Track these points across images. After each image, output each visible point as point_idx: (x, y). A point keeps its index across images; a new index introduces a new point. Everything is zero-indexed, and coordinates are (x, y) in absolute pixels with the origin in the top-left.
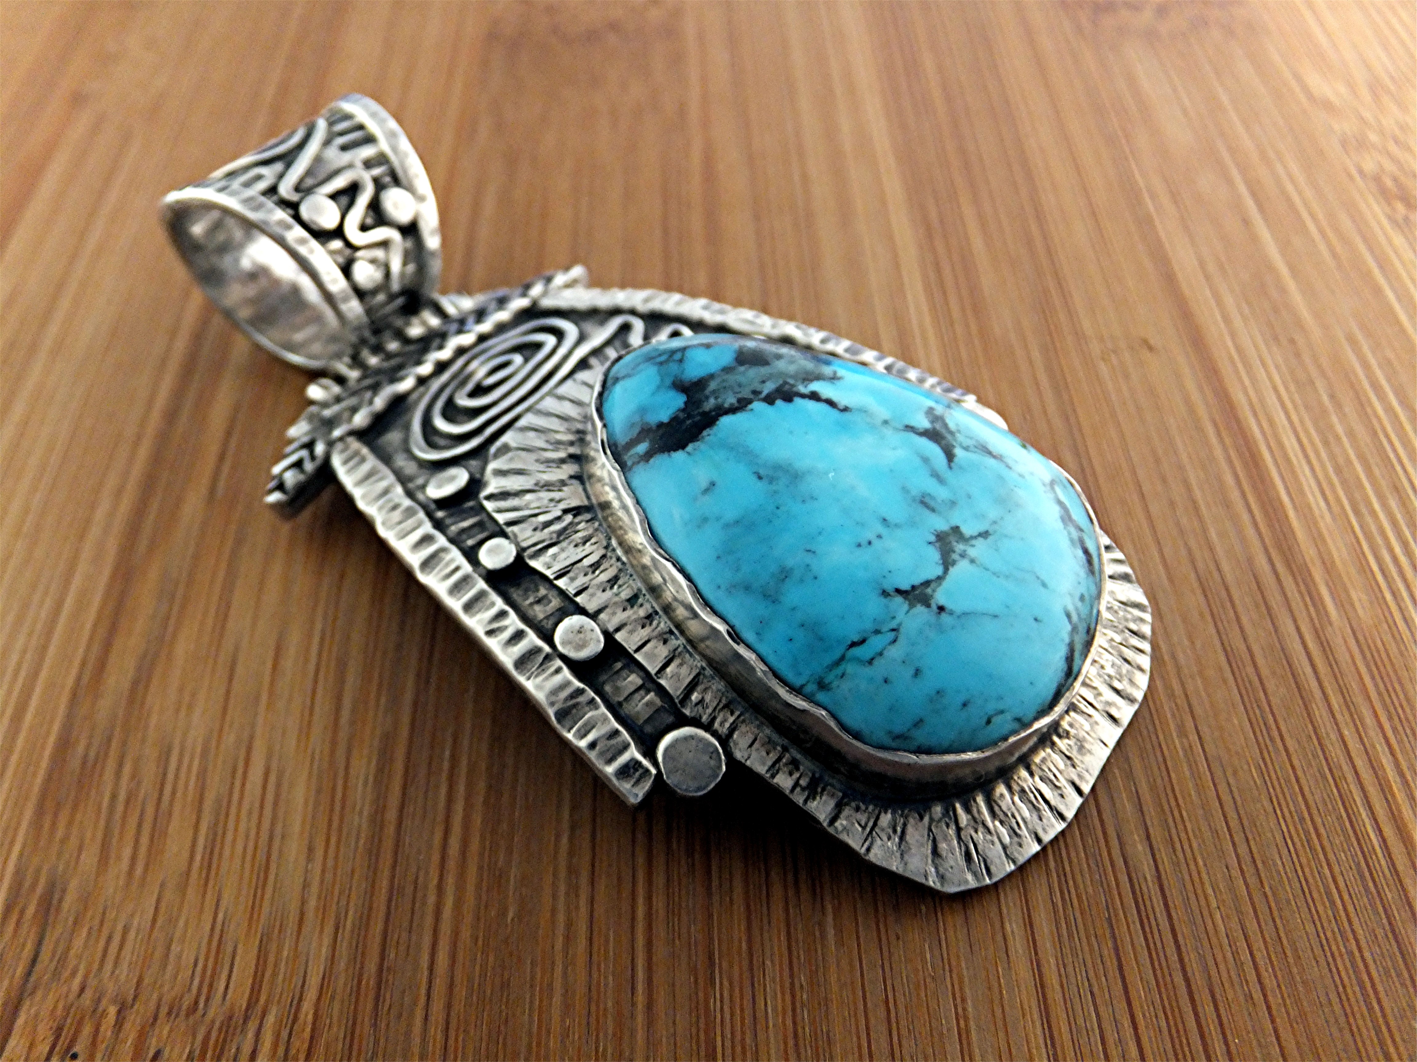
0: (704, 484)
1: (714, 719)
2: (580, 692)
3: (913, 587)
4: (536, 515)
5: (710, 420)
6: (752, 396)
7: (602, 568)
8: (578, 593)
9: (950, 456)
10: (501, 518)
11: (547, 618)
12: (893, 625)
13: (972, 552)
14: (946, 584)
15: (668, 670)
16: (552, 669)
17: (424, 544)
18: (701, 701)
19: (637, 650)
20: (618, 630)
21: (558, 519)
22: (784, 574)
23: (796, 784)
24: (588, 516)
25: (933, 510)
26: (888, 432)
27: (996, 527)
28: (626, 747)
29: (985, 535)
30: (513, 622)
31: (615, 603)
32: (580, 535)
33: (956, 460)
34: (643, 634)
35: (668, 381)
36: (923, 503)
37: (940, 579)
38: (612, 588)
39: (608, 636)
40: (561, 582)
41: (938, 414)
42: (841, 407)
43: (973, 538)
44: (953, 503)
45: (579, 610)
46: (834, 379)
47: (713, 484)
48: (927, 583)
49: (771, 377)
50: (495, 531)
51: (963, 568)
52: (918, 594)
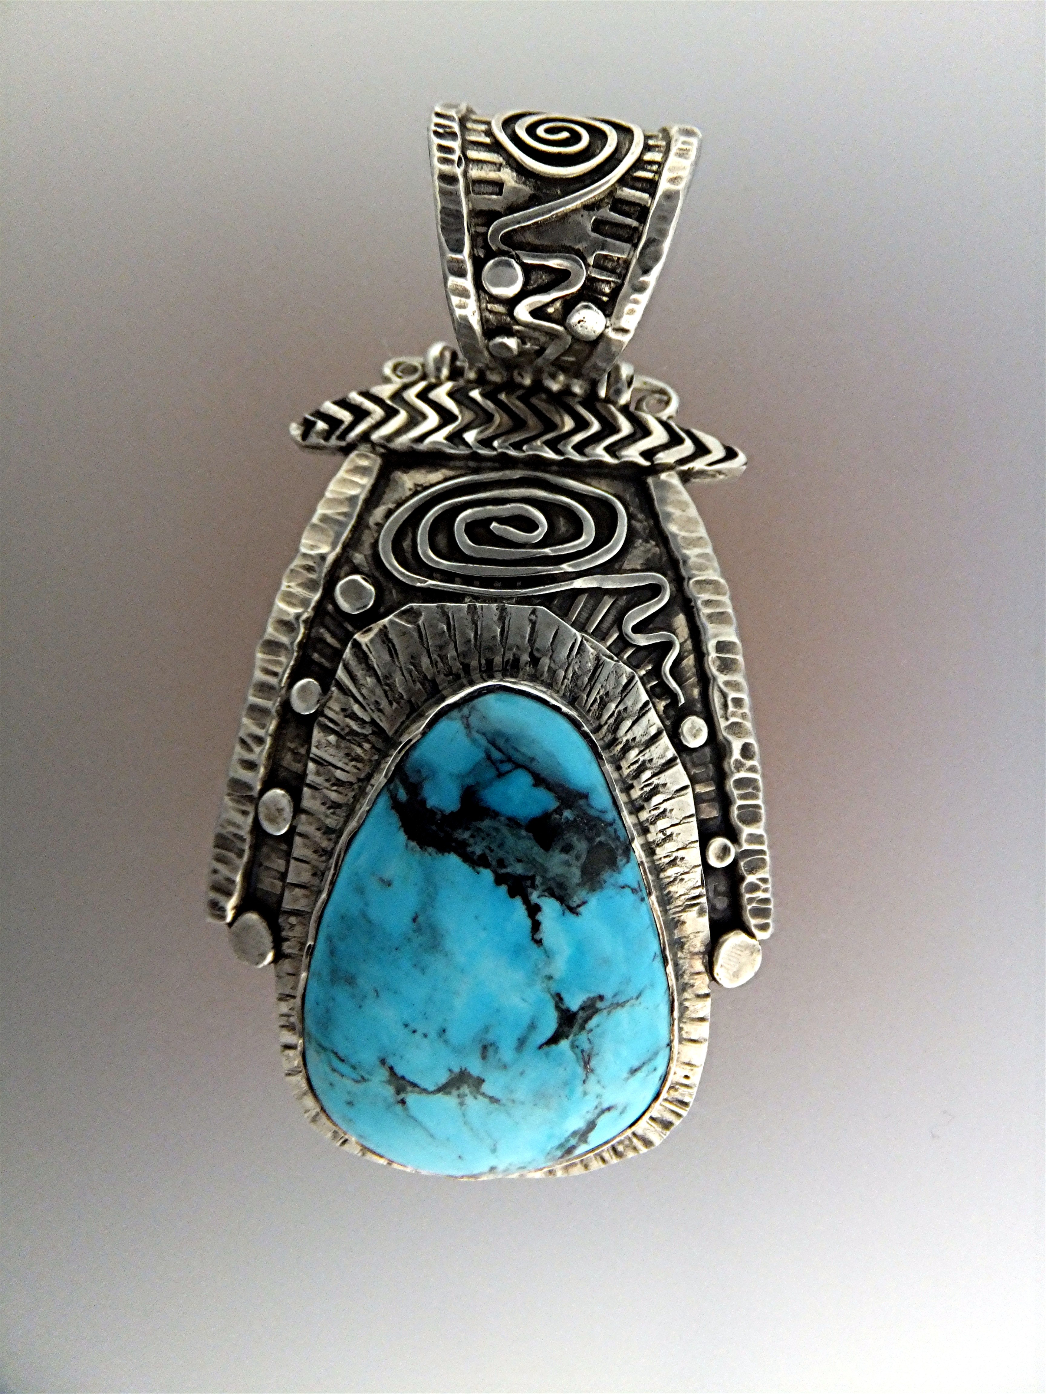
0: (387, 875)
1: (285, 940)
2: (242, 839)
3: (403, 1078)
4: (357, 701)
5: (445, 845)
6: (494, 863)
7: (341, 789)
8: (309, 786)
9: (554, 1040)
10: (341, 673)
11: (286, 769)
12: (366, 1076)
13: (469, 1100)
14: (424, 1097)
15: (297, 890)
16: (244, 808)
17: (285, 628)
18: (292, 926)
19: (297, 859)
20: (301, 835)
21: (362, 722)
22: (351, 981)
24: (380, 745)
25: (484, 1057)
26: (539, 986)
27: (510, 1104)
28: (230, 894)
29: (493, 1100)
30: (260, 754)
31: (319, 820)
32: (359, 751)
33: (553, 1047)
34: (310, 855)
35: (470, 781)
36: (485, 1048)
37: (425, 1091)
38: (329, 808)
39: (292, 831)
40: (311, 765)
41: (599, 1005)
42: (537, 937)
43: (483, 1094)
44: (505, 1067)
45: (296, 797)
46: (574, 911)
47: (389, 884)
48: (414, 1085)
49: (532, 862)
50: (325, 678)
51: (449, 1101)
52: (401, 1083)
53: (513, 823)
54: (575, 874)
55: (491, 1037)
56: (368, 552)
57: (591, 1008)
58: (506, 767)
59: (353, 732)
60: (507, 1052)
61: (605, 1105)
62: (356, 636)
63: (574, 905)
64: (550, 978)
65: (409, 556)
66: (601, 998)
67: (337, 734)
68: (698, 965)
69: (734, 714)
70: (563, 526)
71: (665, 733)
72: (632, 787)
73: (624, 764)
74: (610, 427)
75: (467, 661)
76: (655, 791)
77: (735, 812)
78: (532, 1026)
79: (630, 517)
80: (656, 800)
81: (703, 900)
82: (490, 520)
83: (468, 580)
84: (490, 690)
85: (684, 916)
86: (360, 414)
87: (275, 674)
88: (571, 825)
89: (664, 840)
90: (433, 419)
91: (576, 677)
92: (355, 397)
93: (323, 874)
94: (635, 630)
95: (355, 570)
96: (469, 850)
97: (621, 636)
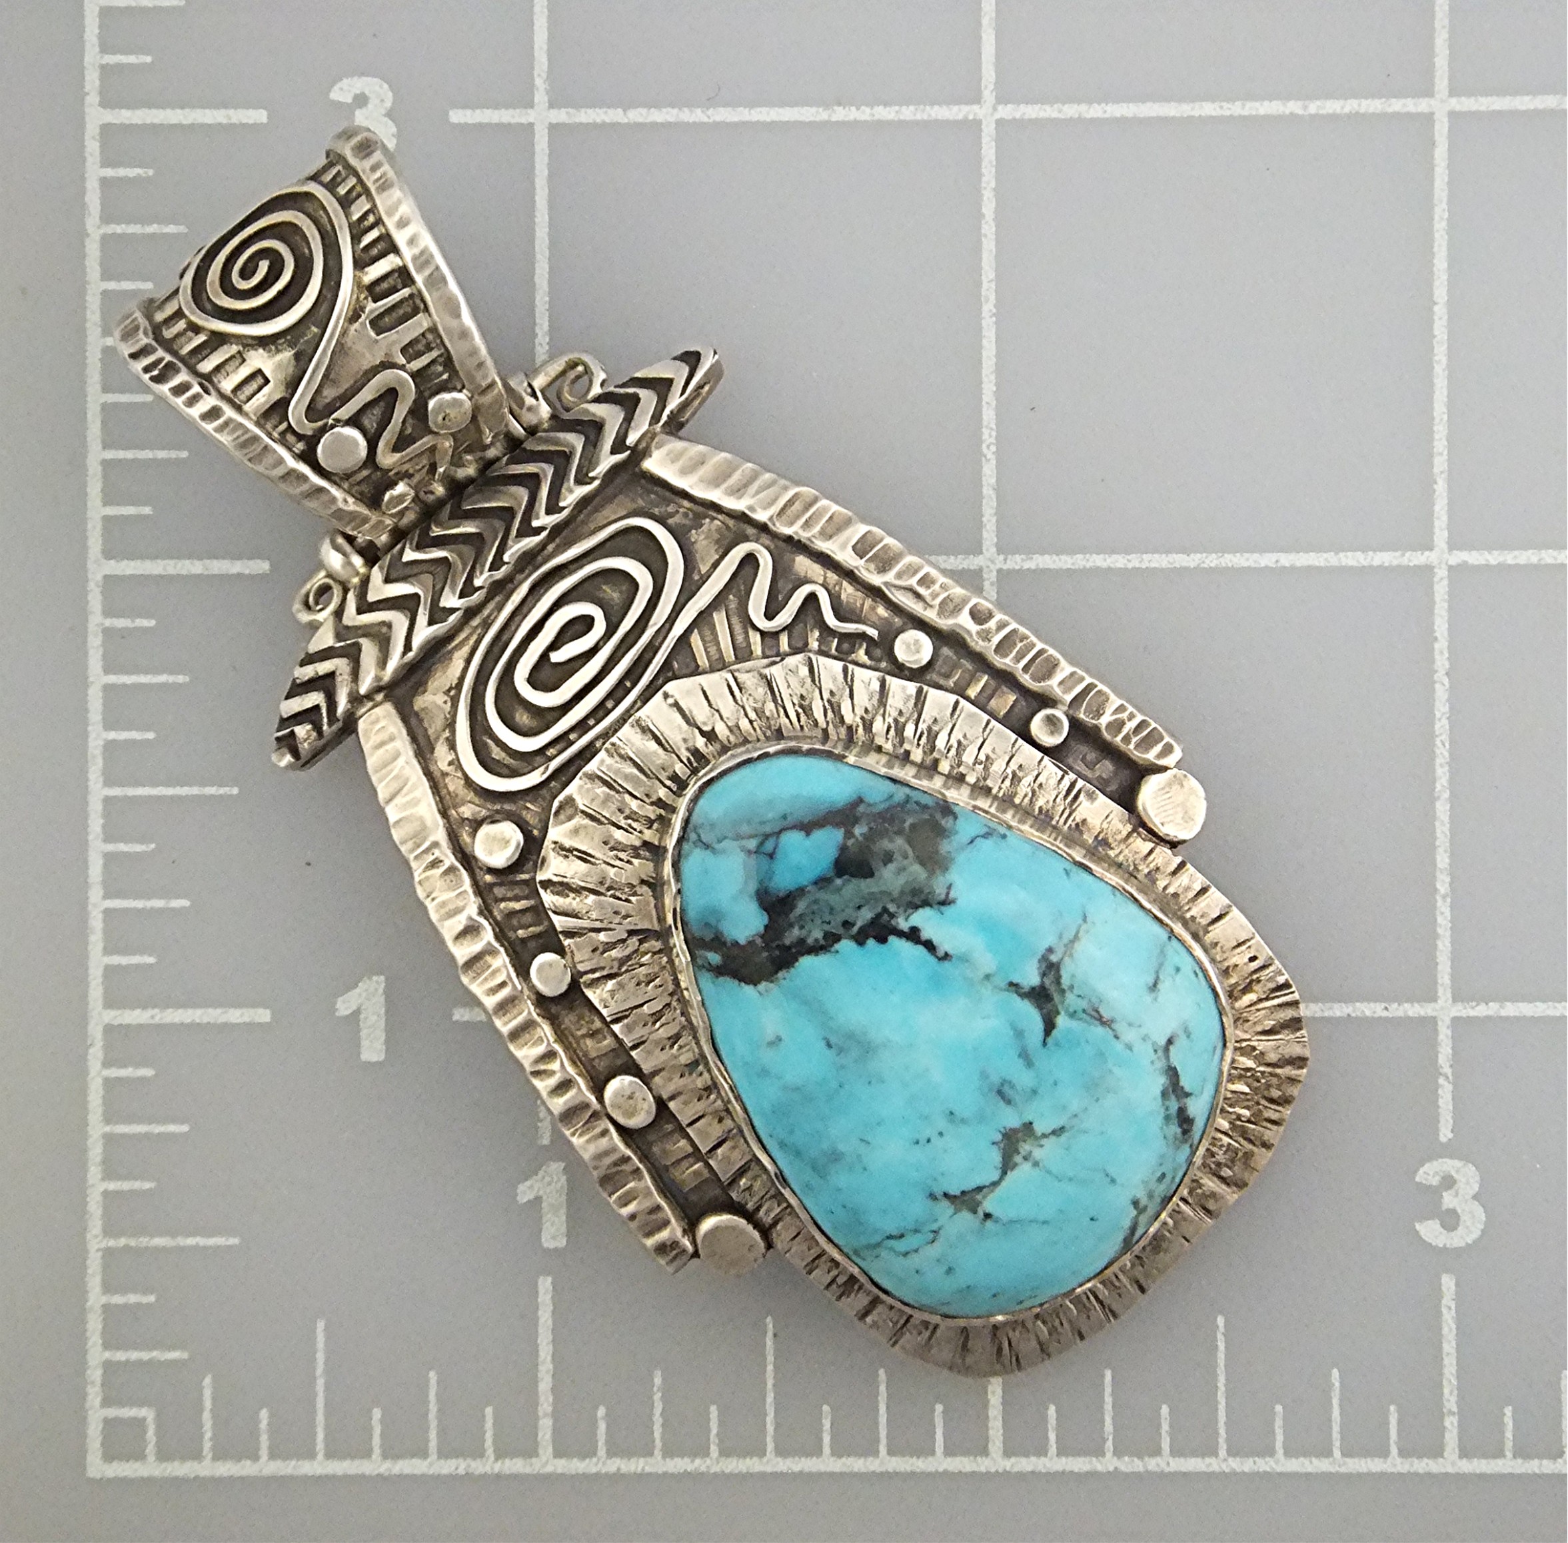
0: (770, 1037)
1: (758, 1209)
2: (626, 1160)
3: (963, 1193)
4: (597, 930)
5: (788, 960)
6: (841, 931)
7: (663, 1020)
9: (1049, 1026)
10: (559, 922)
11: (600, 1057)
12: (935, 1227)
14: (999, 1190)
15: (719, 1151)
16: (598, 1130)
17: (468, 937)
18: (749, 1189)
19: (691, 1124)
20: (672, 1098)
21: (621, 943)
22: (835, 1157)
23: (833, 1281)
24: (657, 945)
25: (1008, 1102)
26: (986, 991)
27: (1075, 1121)
28: (666, 1223)
29: (1058, 1132)
30: (561, 1066)
31: (673, 1066)
32: (643, 970)
33: (1055, 1032)
34: (698, 1107)
35: (754, 886)
36: (1000, 1093)
37: (995, 1184)
38: (672, 1046)
39: (661, 1104)
40: (616, 1028)
41: (1054, 958)
42: (941, 953)
43: (1044, 1136)
44: (1034, 1092)
45: (634, 1070)
46: (945, 902)
47: (779, 1039)
48: (979, 1189)
49: (870, 899)
50: (551, 941)
51: (1022, 1172)
52: (967, 1200)
53: (822, 882)
54: (917, 871)
55: (995, 1079)
56: (471, 795)
57: (1051, 968)
58: (769, 846)
59: (623, 961)
60: (1023, 1078)
61: (1162, 1042)
62: (540, 876)
63: (943, 897)
64: (987, 977)
65: (509, 761)
66: (1050, 950)
67: (610, 977)
68: (1142, 845)
69: (935, 596)
70: (613, 594)
71: (888, 678)
72: (907, 753)
73: (879, 741)
74: (561, 459)
75: (654, 798)
76: (932, 736)
77: (1026, 679)
78: (1019, 1034)
79: (661, 521)
80: (941, 743)
81: (1080, 783)
82: (544, 656)
83: (581, 726)
84: (695, 800)
85: (1078, 816)
86: (325, 683)
87: (503, 985)
88: (870, 837)
89: (986, 769)
90: (399, 620)
91: (759, 712)
92: (308, 672)
93: (727, 1110)
94: (770, 615)
95: (477, 824)
96: (810, 941)
97: (763, 634)
